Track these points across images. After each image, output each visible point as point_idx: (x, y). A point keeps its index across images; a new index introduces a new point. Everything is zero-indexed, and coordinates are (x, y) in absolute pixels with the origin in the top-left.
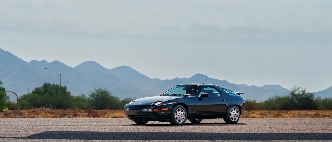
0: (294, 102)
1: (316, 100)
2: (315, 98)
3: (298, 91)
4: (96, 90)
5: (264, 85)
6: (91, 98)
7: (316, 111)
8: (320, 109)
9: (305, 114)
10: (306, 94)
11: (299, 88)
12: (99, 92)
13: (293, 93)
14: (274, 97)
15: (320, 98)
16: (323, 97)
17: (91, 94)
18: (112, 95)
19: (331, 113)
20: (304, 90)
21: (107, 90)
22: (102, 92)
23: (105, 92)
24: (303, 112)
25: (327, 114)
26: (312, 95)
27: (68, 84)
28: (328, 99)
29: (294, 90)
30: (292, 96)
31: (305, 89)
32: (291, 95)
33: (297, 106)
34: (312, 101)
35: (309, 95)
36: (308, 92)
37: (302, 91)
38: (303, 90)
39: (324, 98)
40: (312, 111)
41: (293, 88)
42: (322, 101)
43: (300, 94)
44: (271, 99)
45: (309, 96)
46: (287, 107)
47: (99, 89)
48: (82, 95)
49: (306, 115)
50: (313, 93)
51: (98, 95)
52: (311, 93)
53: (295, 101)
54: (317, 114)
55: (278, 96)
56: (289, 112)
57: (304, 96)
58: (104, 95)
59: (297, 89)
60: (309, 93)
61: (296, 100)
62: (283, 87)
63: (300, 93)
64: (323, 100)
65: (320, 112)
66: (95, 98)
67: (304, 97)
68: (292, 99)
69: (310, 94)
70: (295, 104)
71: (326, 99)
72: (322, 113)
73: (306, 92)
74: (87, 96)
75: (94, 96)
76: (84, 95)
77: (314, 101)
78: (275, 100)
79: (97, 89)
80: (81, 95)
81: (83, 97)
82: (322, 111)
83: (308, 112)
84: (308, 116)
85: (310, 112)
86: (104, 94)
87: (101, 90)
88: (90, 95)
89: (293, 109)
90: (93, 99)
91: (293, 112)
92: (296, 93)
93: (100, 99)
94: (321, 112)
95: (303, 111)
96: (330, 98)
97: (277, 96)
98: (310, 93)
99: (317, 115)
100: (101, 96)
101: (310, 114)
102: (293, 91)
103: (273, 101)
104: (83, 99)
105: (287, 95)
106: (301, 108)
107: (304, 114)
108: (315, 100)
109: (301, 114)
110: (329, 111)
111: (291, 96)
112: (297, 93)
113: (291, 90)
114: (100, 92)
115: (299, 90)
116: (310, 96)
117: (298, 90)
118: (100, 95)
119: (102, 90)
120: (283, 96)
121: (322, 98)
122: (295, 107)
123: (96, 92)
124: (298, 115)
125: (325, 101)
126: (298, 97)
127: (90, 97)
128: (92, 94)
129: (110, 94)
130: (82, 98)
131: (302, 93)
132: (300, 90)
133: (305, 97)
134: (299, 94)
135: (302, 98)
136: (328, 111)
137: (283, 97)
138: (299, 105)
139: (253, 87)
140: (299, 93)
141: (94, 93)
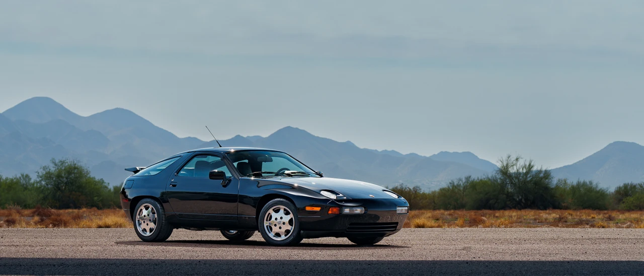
0: (508, 191)
1: (557, 187)
2: (554, 182)
3: (515, 167)
4: (56, 165)
5: (436, 153)
6: (43, 183)
7: (559, 211)
8: (566, 208)
9: (535, 219)
10: (534, 173)
11: (517, 159)
12: (61, 168)
13: (504, 172)
14: (460, 180)
15: (565, 183)
16: (573, 180)
17: (42, 172)
18: (92, 175)
19: (592, 216)
20: (530, 165)
21: (79, 164)
22: (70, 169)
23: (75, 168)
24: (530, 214)
25: (584, 217)
26: (547, 174)
28: (584, 184)
29: (507, 165)
30: (502, 178)
31: (531, 161)
32: (499, 176)
33: (514, 199)
34: (546, 188)
35: (542, 175)
36: (539, 169)
37: (525, 166)
38: (528, 164)
39: (575, 183)
40: (548, 211)
41: (505, 158)
42: (570, 189)
43: (520, 174)
44: (455, 184)
45: (542, 178)
46: (491, 202)
47: (62, 163)
48: (23, 175)
49: (538, 221)
50: (550, 170)
51: (59, 176)
52: (546, 171)
53: (510, 189)
54: (562, 218)
55: (470, 177)
56: (497, 215)
57: (530, 177)
58: (73, 175)
59: (515, 162)
60: (540, 172)
61: (511, 186)
62: (480, 157)
63: (521, 170)
64: (573, 187)
65: (566, 213)
66: (53, 183)
67: (529, 179)
68: (503, 185)
69: (543, 173)
70: (509, 196)
71: (579, 184)
72: (572, 215)
73: (534, 169)
74: (34, 178)
75: (50, 177)
76: (27, 176)
77: (552, 189)
78: (464, 187)
79: (57, 161)
80: (20, 176)
81: (24, 179)
82: (571, 212)
83: (540, 213)
84: (541, 222)
85: (544, 215)
86: (74, 173)
87: (67, 164)
88: (41, 174)
89: (504, 207)
90: (47, 185)
91: (507, 213)
92: (511, 172)
93: (65, 185)
94: (570, 214)
95: (527, 213)
96: (588, 183)
97: (468, 178)
98: (544, 169)
99: (563, 220)
100: (67, 178)
101: (546, 219)
102: (505, 165)
103: (459, 190)
104: (24, 184)
105: (490, 176)
106: (522, 204)
107: (532, 219)
108: (553, 187)
109: (525, 217)
110: (587, 211)
111: (500, 179)
112: (513, 170)
113: (499, 165)
114: (65, 169)
115: (518, 164)
116: (544, 177)
117: (516, 164)
118: (65, 175)
119: (69, 163)
120: (480, 178)
121: (569, 182)
122: (508, 203)
123: (54, 169)
124: (520, 220)
125: (575, 189)
126: (517, 181)
127: (41, 181)
128: (46, 173)
129: (88, 173)
130: (23, 182)
131: (525, 171)
132: (521, 163)
133: (531, 181)
134: (518, 174)
135: (525, 182)
136: (584, 211)
137: (481, 180)
138: (518, 197)
139: (413, 157)
140: (518, 170)
141: (50, 170)
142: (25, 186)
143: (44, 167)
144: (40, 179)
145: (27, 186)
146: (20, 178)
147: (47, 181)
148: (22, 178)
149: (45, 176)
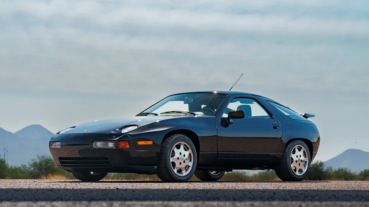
4: (40, 158)
6: (32, 168)
12: (42, 160)
17: (31, 162)
27: (6, 152)
47: (43, 157)
48: (22, 165)
58: (49, 164)
66: (38, 169)
74: (27, 165)
75: (36, 165)
76: (25, 166)
79: (40, 156)
80: (21, 165)
81: (23, 167)
88: (31, 164)
90: (34, 170)
93: (44, 170)
100: (46, 166)
104: (23, 171)
114: (45, 161)
119: (47, 157)
123: (38, 160)
127: (30, 168)
128: (34, 163)
130: (22, 169)
141: (36, 161)
142: (24, 171)
143: (33, 160)
144: (30, 166)
145: (25, 171)
146: (21, 167)
147: (34, 167)
148: (22, 167)
149: (33, 165)
